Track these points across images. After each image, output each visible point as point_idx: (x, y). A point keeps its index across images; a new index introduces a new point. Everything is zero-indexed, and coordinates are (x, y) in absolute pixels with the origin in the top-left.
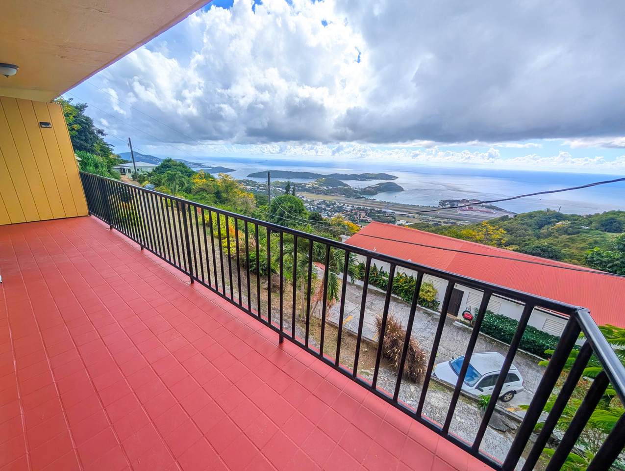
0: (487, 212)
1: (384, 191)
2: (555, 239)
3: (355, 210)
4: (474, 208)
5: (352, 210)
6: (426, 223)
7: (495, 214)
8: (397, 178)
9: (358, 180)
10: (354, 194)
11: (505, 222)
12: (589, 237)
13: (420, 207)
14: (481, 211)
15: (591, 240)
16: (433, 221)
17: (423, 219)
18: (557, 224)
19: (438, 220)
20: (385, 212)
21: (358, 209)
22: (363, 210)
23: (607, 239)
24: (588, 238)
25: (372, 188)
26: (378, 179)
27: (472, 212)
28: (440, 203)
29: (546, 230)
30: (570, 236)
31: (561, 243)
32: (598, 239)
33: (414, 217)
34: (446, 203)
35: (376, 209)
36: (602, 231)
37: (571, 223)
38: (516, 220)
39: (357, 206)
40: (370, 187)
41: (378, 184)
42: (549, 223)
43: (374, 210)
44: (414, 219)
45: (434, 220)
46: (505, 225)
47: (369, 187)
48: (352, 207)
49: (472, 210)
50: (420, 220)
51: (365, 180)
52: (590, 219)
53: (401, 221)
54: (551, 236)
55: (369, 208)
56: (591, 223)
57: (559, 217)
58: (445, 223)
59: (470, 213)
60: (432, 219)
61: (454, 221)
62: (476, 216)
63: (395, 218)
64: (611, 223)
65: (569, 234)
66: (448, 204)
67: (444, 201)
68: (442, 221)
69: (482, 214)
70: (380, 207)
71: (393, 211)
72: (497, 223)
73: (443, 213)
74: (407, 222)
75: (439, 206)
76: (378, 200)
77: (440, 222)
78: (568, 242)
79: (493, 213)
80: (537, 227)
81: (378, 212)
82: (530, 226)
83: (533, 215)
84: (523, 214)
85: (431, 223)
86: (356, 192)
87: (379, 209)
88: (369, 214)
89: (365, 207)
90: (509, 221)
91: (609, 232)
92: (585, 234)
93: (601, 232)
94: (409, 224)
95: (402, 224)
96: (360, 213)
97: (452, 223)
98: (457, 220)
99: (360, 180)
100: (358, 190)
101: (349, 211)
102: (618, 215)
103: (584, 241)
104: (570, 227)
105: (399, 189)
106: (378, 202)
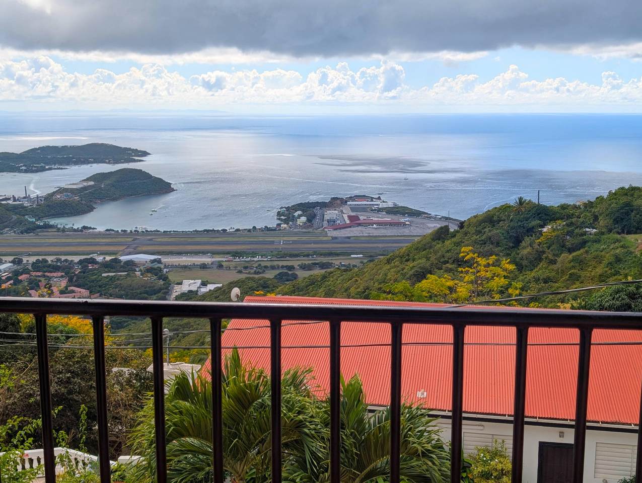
0: (391, 224)
1: (114, 199)
2: (551, 267)
3: (26, 271)
4: (361, 218)
5: (17, 273)
6: (256, 276)
7: (410, 225)
8: (145, 154)
9: (18, 170)
10: (15, 217)
11: (447, 243)
12: (604, 249)
13: (231, 234)
14: (379, 224)
15: (608, 257)
16: (273, 268)
17: (246, 268)
18: (545, 230)
19: (285, 263)
20: (130, 263)
21: (36, 266)
22: (55, 268)
23: (632, 249)
24: (603, 253)
25: (72, 191)
26: (86, 162)
27: (360, 228)
28: (279, 214)
29: (529, 249)
30: (574, 254)
31: (563, 272)
32: (618, 251)
33: (220, 266)
34: (296, 214)
35: (100, 259)
36: (619, 233)
37: (567, 225)
38: (466, 234)
39: (33, 259)
40: (66, 190)
41: (88, 180)
42: (530, 231)
43: (93, 261)
44: (220, 272)
45: (275, 263)
46: (448, 251)
47: (61, 191)
48: (13, 262)
49: (359, 225)
50: (240, 272)
51: (43, 170)
52: (593, 210)
53: (186, 282)
54: (540, 260)
55: (76, 259)
56: (596, 218)
57: (544, 214)
58: (304, 267)
59: (355, 232)
60: (269, 264)
61: (325, 260)
62: (372, 239)
63: (165, 278)
64: (627, 214)
65: (570, 251)
66: (299, 216)
67: (288, 209)
68: (296, 263)
69: (383, 232)
70: (112, 249)
71: (153, 257)
72: (430, 247)
73: (294, 242)
74: (204, 284)
75: (279, 225)
76: (101, 229)
77: (291, 268)
78: (573, 267)
79: (404, 224)
80: (511, 245)
81: (107, 266)
82: (498, 244)
83: (495, 218)
84: (475, 217)
85: (270, 275)
86: (19, 210)
87: (108, 258)
88: (78, 277)
89: (63, 258)
90: (454, 240)
91: (629, 233)
92: (596, 246)
93: (619, 236)
94: (211, 287)
95: (190, 291)
96: (49, 278)
97: (323, 266)
98: (330, 254)
99: (26, 171)
100: (26, 204)
101: (8, 279)
102: (632, 195)
103: (599, 259)
104: (568, 233)
105: (160, 187)
106: (100, 235)
